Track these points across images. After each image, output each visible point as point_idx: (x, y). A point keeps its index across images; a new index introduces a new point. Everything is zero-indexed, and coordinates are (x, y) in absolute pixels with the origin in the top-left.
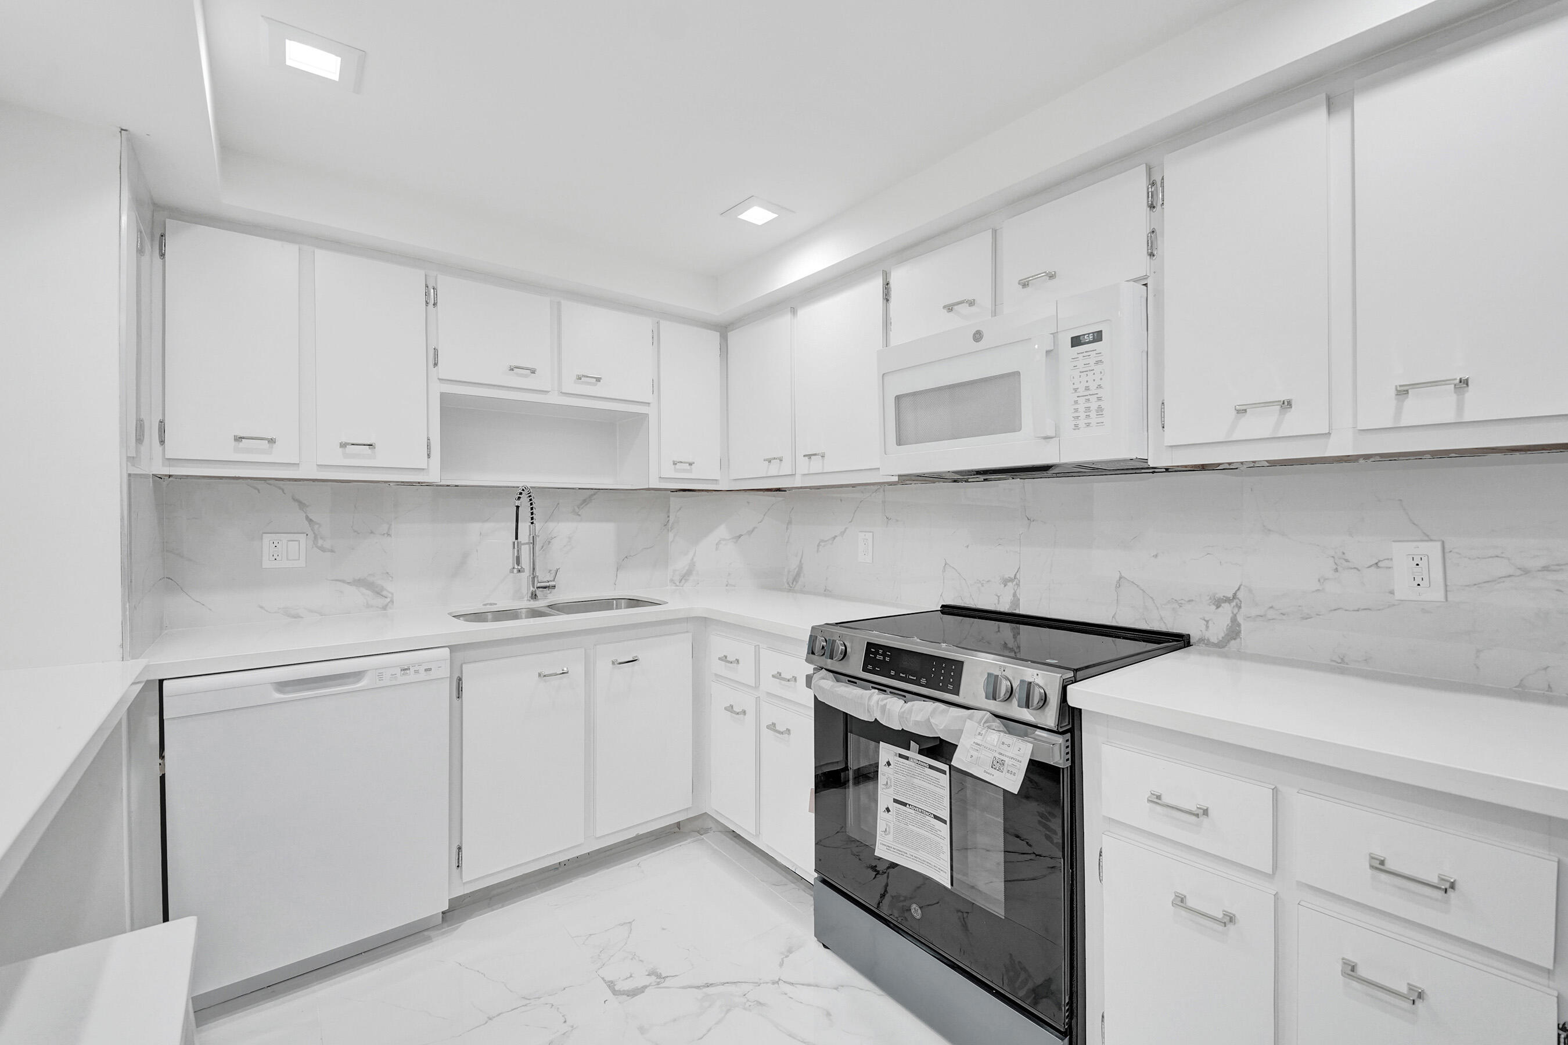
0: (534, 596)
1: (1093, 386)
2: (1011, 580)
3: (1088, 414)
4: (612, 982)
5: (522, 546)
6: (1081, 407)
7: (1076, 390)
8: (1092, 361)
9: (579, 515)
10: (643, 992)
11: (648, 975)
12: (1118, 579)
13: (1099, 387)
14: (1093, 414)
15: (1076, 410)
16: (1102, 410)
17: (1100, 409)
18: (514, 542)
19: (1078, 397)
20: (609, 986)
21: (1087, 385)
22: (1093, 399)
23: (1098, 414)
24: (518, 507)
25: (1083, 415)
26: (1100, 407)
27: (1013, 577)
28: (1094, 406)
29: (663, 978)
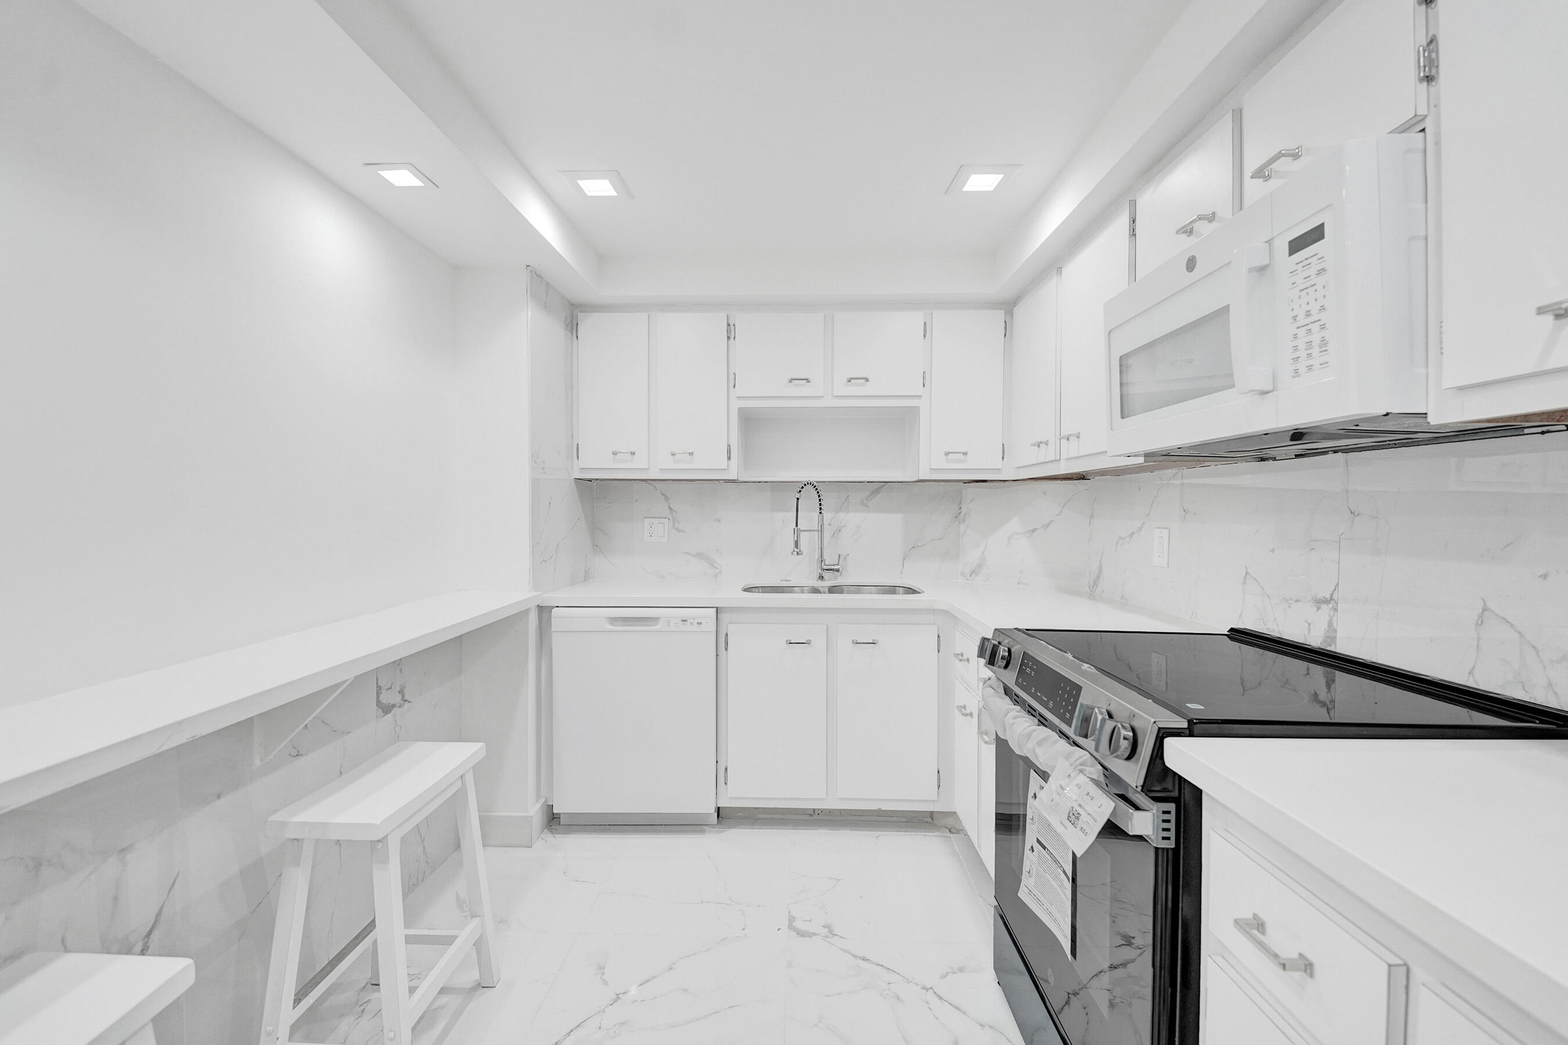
0: (821, 578)
1: (1315, 307)
2: (1326, 602)
3: (1308, 352)
4: (794, 918)
5: (801, 533)
6: (1301, 343)
7: (1295, 318)
8: (1312, 271)
9: (867, 506)
10: (810, 937)
11: (823, 926)
12: (1481, 611)
13: (1323, 308)
14: (1315, 351)
15: (1296, 348)
16: (1326, 345)
17: (1324, 342)
18: (794, 529)
19: (1298, 328)
20: (790, 920)
21: (1308, 308)
22: (1315, 327)
23: (1321, 350)
24: (798, 499)
25: (1302, 354)
26: (1323, 340)
27: (1328, 596)
28: (1316, 338)
29: (833, 935)
